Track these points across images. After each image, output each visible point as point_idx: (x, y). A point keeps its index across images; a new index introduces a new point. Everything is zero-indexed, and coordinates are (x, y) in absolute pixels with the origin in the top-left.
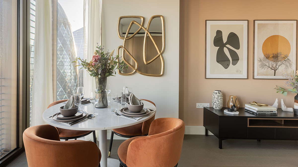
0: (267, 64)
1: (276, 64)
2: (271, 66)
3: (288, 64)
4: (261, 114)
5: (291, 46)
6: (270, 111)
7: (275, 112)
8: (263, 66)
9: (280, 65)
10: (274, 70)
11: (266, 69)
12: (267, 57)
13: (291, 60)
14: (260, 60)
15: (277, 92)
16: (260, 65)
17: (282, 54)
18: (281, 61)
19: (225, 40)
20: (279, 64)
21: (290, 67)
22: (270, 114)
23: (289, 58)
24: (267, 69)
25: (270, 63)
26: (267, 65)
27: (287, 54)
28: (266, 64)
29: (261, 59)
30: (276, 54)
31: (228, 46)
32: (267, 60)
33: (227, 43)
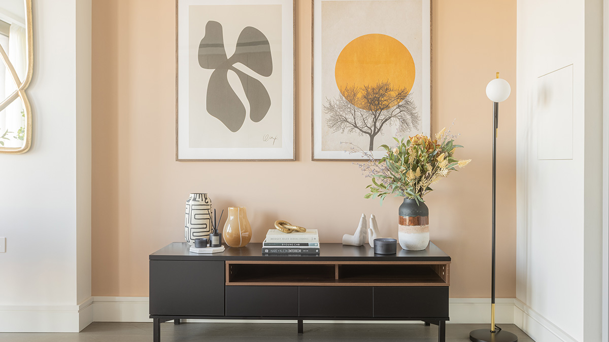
0: (350, 118)
1: (373, 116)
2: (359, 124)
3: (409, 117)
4: (275, 251)
5: (416, 67)
6: (301, 245)
7: (313, 245)
8: (337, 121)
9: (386, 120)
10: (370, 134)
11: (346, 130)
12: (350, 96)
13: (416, 103)
14: (328, 106)
15: (368, 197)
16: (330, 120)
17: (391, 87)
18: (387, 107)
19: (230, 49)
20: (382, 117)
21: (415, 126)
22: (300, 251)
23: (409, 98)
24: (351, 131)
25: (358, 114)
26: (349, 120)
27: (405, 89)
28: (347, 117)
29: (332, 103)
30: (373, 89)
31: (238, 66)
32: (349, 106)
33: (236, 58)
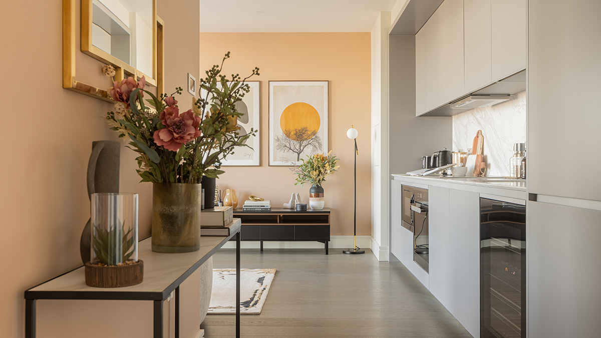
0: (288, 145)
1: (299, 144)
2: (292, 148)
3: (317, 144)
4: (249, 209)
5: (321, 119)
6: (261, 206)
7: (267, 206)
8: (281, 146)
9: (306, 146)
10: (298, 153)
11: (285, 151)
12: (288, 134)
13: (321, 137)
14: (277, 139)
15: (296, 184)
16: (278, 146)
17: (308, 129)
18: (306, 139)
20: (304, 144)
21: (320, 149)
22: (261, 209)
23: (317, 135)
24: (288, 151)
25: (292, 142)
27: (315, 130)
28: (286, 144)
29: (279, 137)
30: (299, 130)
32: (287, 139)
